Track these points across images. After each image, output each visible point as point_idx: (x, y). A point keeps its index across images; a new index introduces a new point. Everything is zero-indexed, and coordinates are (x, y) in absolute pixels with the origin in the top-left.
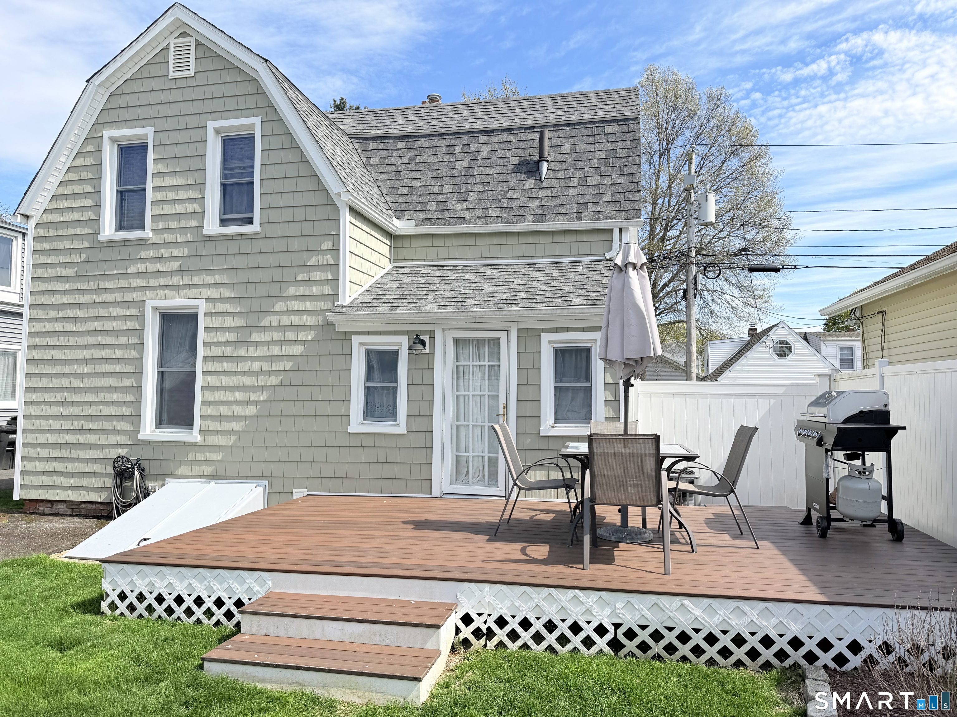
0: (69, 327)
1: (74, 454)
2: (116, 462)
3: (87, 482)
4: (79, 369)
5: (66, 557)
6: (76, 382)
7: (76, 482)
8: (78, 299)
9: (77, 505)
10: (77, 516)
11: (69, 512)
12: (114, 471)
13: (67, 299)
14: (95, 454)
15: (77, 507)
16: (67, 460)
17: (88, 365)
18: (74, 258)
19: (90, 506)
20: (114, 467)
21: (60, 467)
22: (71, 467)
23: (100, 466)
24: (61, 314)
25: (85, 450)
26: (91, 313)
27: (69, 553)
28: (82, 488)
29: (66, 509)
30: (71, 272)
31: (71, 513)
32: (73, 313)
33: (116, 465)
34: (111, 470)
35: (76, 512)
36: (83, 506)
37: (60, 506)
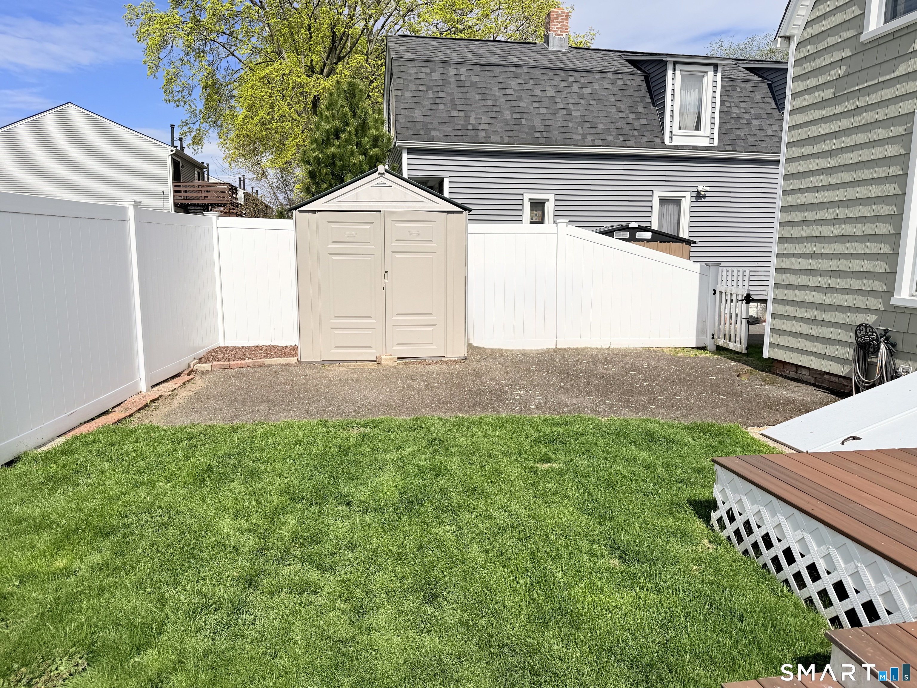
0: (823, 163)
1: (819, 315)
2: (859, 331)
3: (830, 350)
4: (830, 214)
5: (761, 434)
6: (826, 230)
7: (819, 348)
8: (835, 126)
9: (820, 374)
10: (818, 387)
11: (812, 381)
12: (857, 340)
13: (824, 129)
14: (840, 317)
15: (819, 376)
16: (812, 322)
17: (840, 209)
18: (833, 75)
19: (834, 379)
20: (857, 336)
21: (805, 329)
22: (815, 331)
23: (845, 332)
24: (816, 149)
25: (831, 312)
26: (848, 141)
27: (768, 430)
28: (824, 356)
29: (809, 377)
30: (828, 93)
31: (814, 382)
32: (827, 146)
33: (859, 335)
34: (853, 340)
35: (818, 382)
36: (827, 377)
37: (804, 372)
